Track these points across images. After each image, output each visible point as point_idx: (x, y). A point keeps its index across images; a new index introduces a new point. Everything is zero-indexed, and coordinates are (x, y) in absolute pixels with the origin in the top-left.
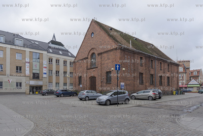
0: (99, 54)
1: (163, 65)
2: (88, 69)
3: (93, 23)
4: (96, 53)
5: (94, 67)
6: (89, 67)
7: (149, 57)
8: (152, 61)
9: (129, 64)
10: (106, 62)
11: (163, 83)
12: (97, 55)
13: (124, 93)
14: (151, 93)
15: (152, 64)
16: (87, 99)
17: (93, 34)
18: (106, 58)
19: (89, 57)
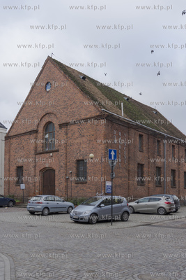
0: (61, 126)
1: (176, 149)
2: (37, 153)
3: (50, 64)
4: (56, 123)
5: (52, 149)
6: (40, 149)
7: (155, 135)
8: (159, 141)
9: (120, 147)
10: (76, 141)
11: (177, 184)
12: (57, 126)
13: (120, 201)
14: (162, 202)
15: (159, 148)
16: (46, 212)
17: (49, 86)
18: (77, 135)
19: (41, 129)
